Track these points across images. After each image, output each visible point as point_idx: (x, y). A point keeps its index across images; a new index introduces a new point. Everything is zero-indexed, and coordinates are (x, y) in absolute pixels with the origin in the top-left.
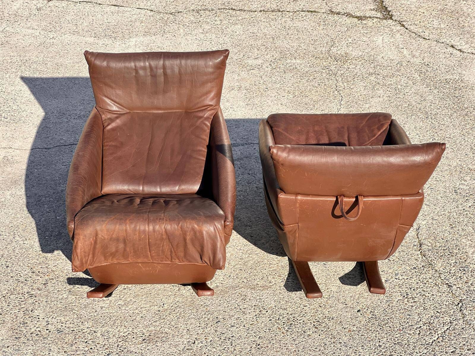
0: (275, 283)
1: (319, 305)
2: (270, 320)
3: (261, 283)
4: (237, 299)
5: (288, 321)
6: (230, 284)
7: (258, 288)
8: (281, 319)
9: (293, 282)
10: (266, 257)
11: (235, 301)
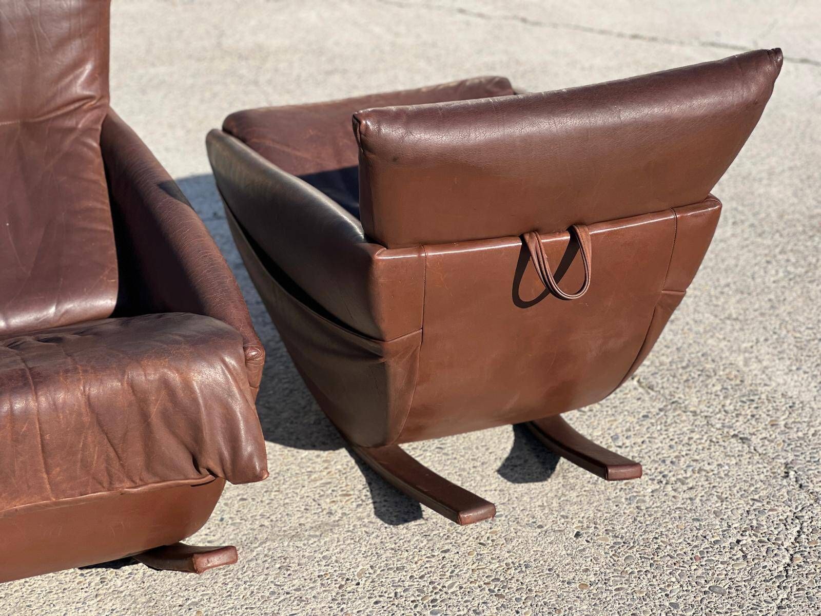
0: (344, 514)
1: (478, 541)
2: (376, 603)
3: (309, 519)
4: (266, 572)
5: (423, 595)
6: (231, 537)
7: (307, 533)
8: (402, 594)
9: (385, 501)
10: (292, 459)
11: (263, 577)
